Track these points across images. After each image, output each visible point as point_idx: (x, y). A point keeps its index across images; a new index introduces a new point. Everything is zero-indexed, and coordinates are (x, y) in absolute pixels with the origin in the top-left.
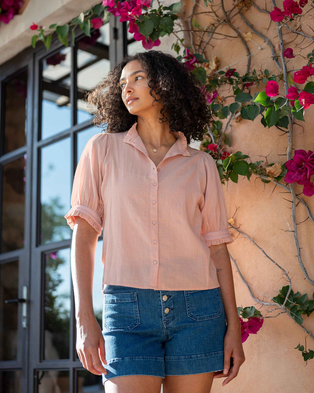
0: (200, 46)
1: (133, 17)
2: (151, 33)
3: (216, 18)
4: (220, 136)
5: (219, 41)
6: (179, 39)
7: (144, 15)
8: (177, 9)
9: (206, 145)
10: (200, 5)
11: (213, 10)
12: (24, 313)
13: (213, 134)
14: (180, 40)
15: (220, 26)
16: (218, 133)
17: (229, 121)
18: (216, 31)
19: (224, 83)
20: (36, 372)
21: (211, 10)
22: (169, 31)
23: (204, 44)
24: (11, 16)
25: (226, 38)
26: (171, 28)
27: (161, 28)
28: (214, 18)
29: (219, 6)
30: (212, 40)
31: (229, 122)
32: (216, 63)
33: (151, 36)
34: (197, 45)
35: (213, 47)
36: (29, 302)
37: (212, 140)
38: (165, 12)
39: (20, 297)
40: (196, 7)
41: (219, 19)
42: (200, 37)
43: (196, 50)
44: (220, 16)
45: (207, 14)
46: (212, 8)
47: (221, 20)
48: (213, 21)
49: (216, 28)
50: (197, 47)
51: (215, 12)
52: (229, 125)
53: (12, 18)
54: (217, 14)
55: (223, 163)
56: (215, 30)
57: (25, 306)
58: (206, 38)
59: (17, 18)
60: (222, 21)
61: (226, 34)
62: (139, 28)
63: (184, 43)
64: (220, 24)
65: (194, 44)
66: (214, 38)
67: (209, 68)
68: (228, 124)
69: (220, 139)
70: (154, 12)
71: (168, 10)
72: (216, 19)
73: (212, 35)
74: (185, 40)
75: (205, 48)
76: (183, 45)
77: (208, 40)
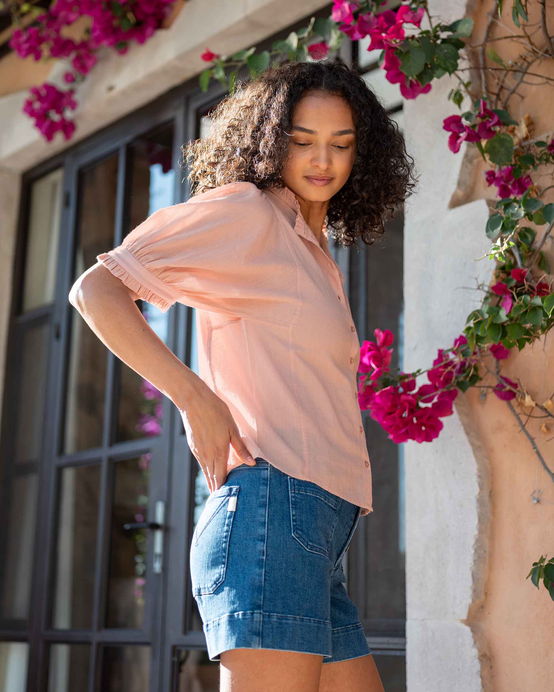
0: (498, 95)
1: (391, 43)
2: (420, 72)
3: (529, 47)
4: (530, 256)
5: (534, 89)
6: (462, 82)
7: (410, 40)
8: (464, 30)
9: (507, 269)
10: (500, 24)
11: (525, 32)
12: (158, 548)
13: (519, 250)
14: (463, 84)
15: (538, 61)
16: (529, 249)
17: (549, 229)
18: (529, 71)
19: (544, 162)
20: (175, 650)
21: (522, 33)
22: (451, 69)
23: (506, 93)
24: (149, 30)
25: (547, 83)
26: (454, 63)
27: (436, 62)
28: (526, 47)
29: (538, 25)
30: (522, 85)
31: (550, 231)
32: (528, 126)
33: (420, 77)
34: (494, 94)
35: (523, 98)
36: (166, 529)
37: (516, 262)
38: (444, 35)
39: (150, 520)
40: (492, 26)
41: (534, 48)
42: (499, 79)
43: (492, 102)
44: (536, 43)
45: (514, 39)
46: (524, 29)
47: (540, 50)
48: (524, 52)
49: (530, 64)
50: (494, 98)
51: (529, 37)
52: (548, 236)
53: (152, 35)
54: (533, 41)
55: (543, 302)
56: (528, 67)
57: (159, 536)
58: (510, 82)
59: (161, 34)
60: (541, 53)
61: (547, 76)
62: (401, 62)
63: (470, 89)
64: (538, 58)
65: (488, 91)
66: (524, 82)
67: (515, 135)
68: (547, 234)
69: (532, 260)
70: (424, 35)
71: (448, 31)
72: (531, 50)
73: (523, 77)
74: (472, 85)
75: (508, 99)
76: (469, 93)
77: (515, 85)
